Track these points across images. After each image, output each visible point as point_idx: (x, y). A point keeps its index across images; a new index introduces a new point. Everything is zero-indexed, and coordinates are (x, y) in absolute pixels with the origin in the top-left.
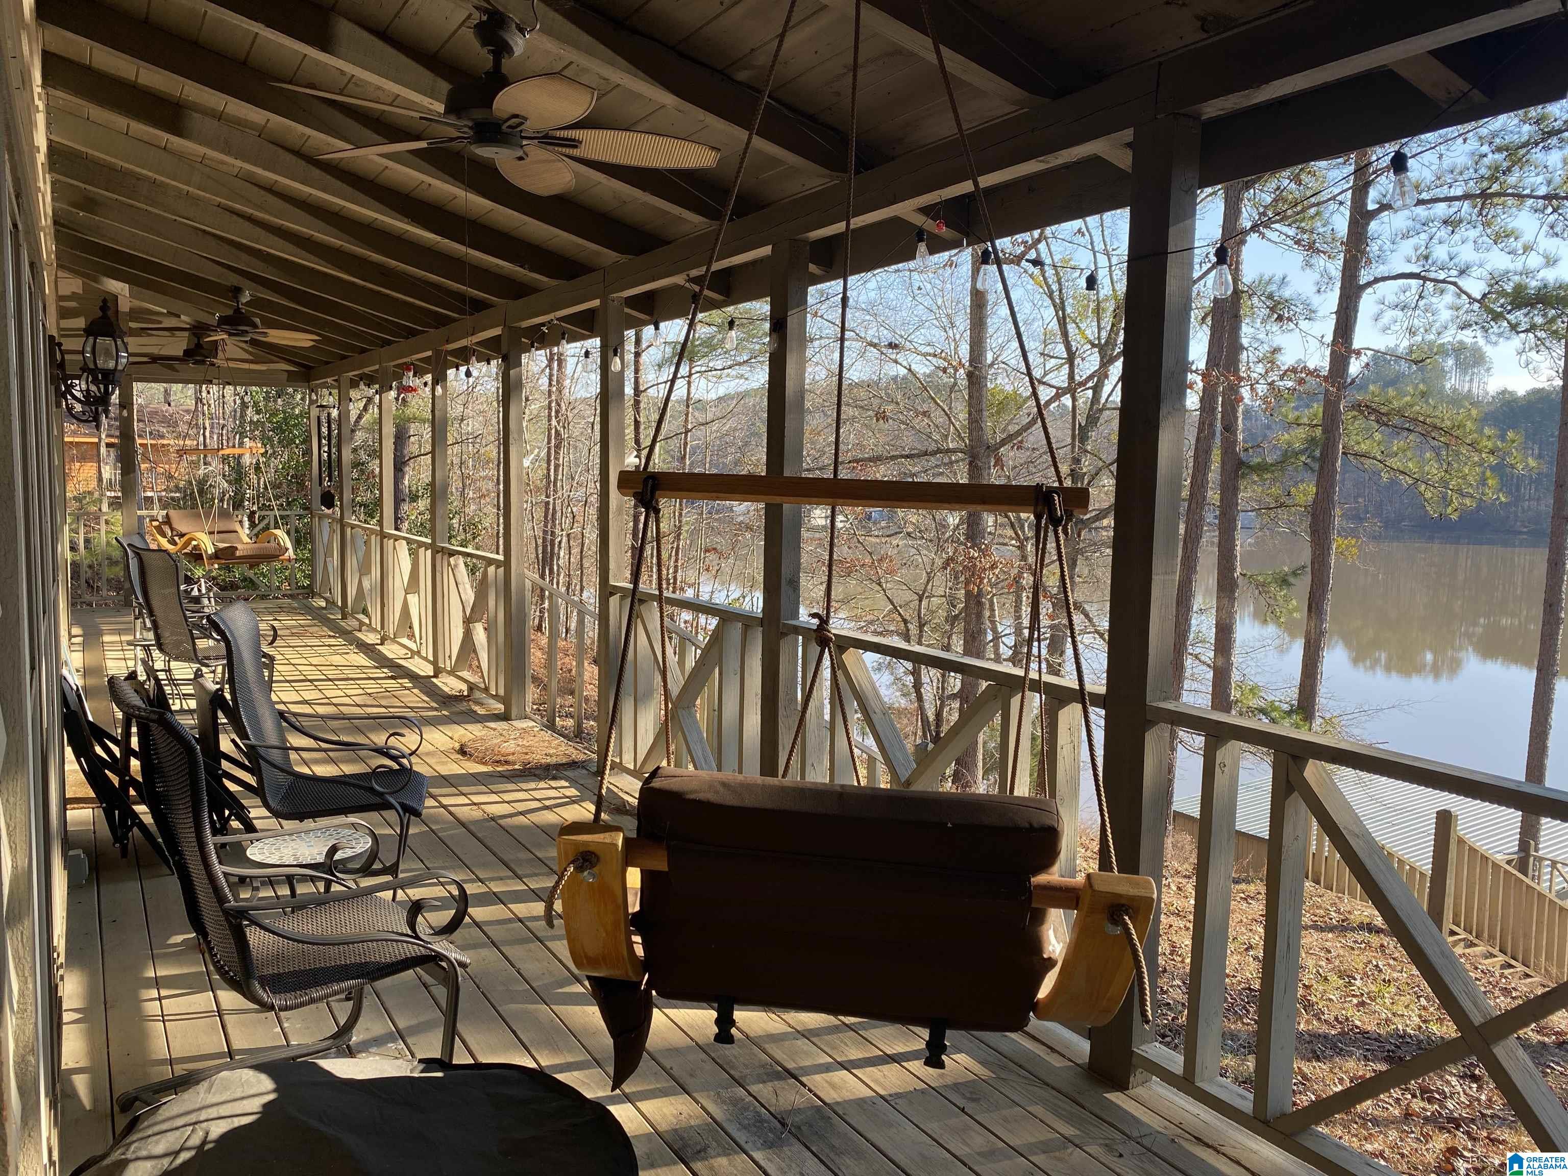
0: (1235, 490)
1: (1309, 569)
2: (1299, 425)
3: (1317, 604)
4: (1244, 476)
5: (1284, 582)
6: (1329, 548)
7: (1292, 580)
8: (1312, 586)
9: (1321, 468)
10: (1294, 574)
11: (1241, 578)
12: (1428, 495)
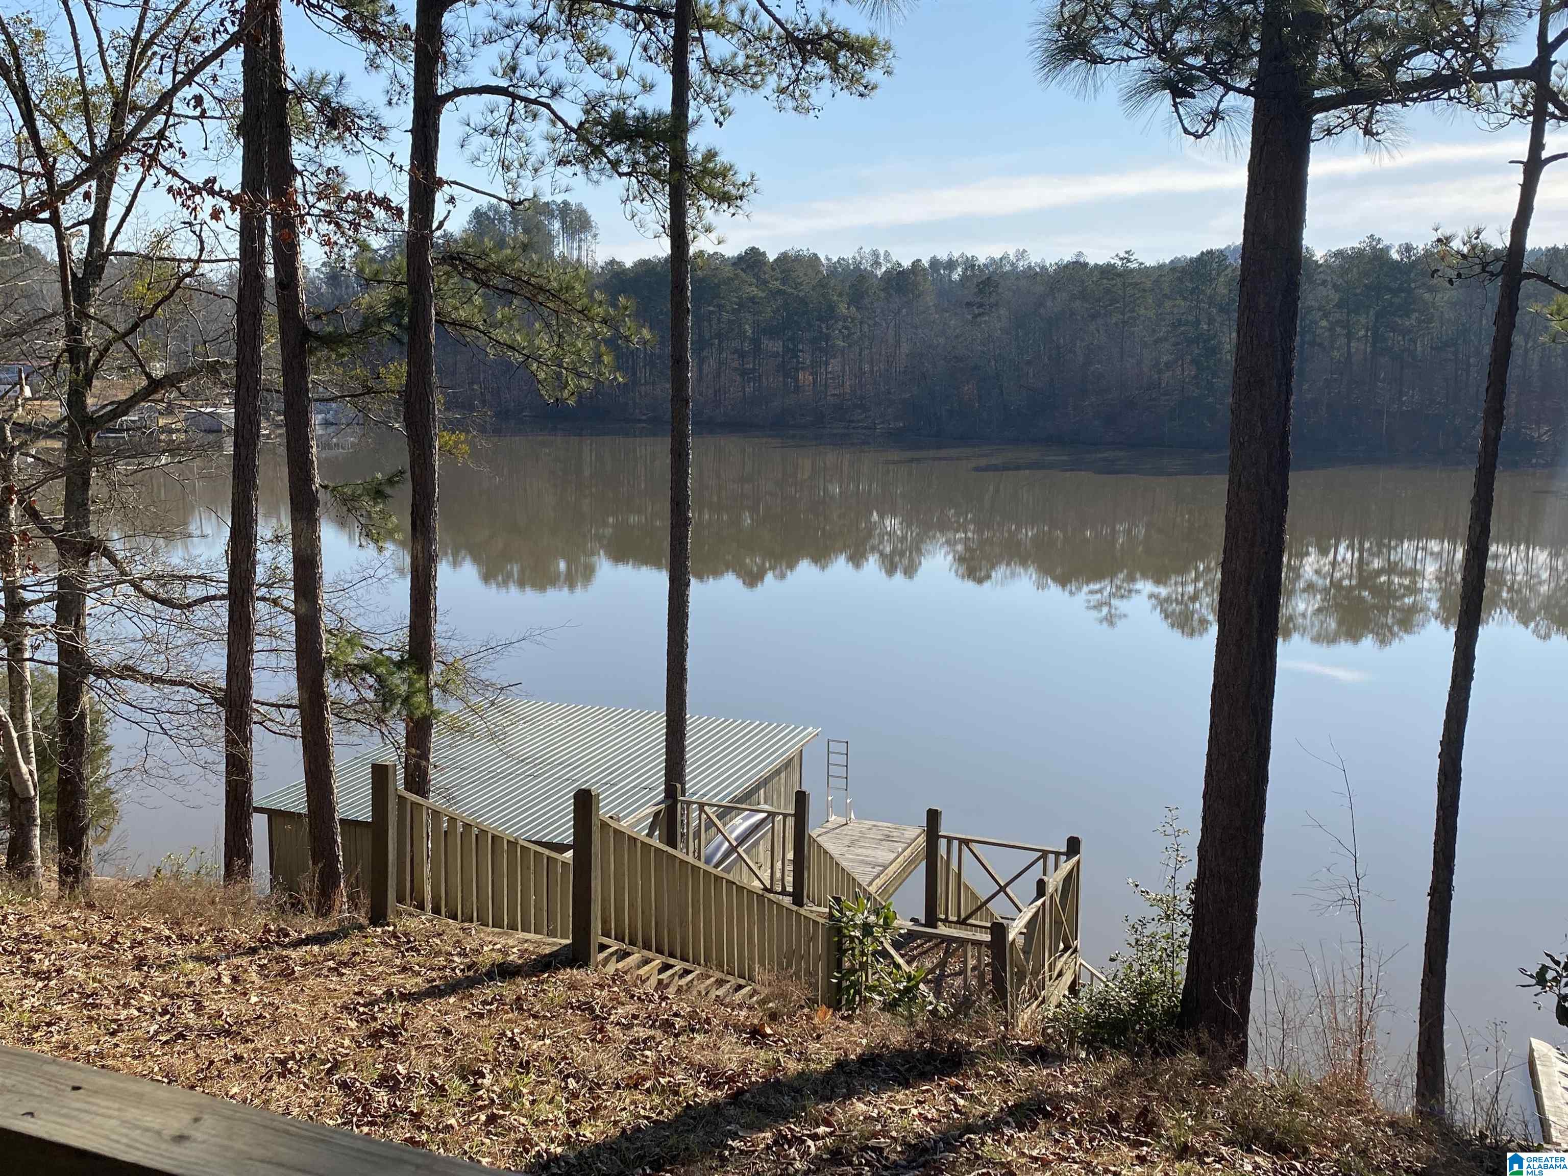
0: (303, 371)
1: (408, 475)
2: (379, 282)
3: (422, 520)
4: (312, 352)
5: (378, 494)
6: (432, 446)
7: (388, 490)
8: (414, 496)
9: (412, 339)
10: (390, 481)
11: (321, 490)
12: (542, 376)
